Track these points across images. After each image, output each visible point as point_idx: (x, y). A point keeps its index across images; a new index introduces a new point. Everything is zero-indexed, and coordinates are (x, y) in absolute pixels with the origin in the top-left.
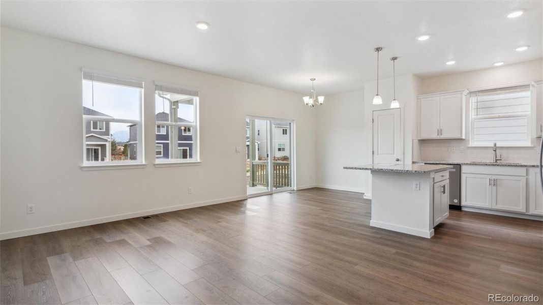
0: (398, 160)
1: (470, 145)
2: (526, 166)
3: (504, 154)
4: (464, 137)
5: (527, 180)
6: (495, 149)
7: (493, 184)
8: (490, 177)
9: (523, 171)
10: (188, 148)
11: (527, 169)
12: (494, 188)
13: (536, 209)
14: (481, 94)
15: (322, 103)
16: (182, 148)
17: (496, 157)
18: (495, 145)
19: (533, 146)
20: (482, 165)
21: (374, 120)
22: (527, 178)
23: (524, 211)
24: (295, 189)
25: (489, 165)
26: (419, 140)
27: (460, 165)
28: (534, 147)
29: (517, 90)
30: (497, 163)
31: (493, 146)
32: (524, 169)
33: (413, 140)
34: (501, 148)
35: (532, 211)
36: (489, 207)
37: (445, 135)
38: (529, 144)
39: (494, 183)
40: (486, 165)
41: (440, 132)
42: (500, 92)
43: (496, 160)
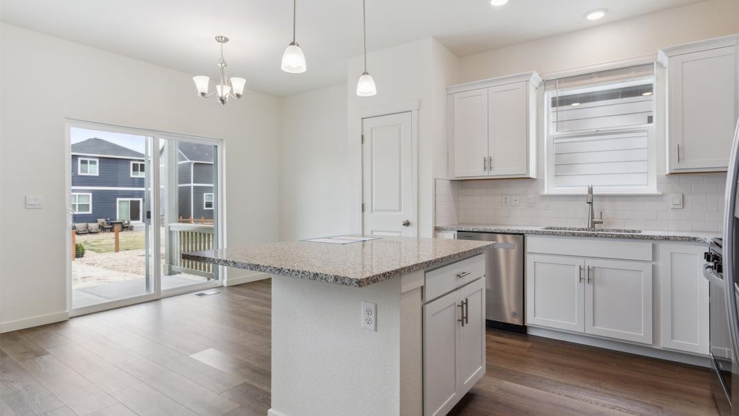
0: (407, 224)
1: (546, 192)
2: (651, 238)
3: (608, 208)
4: (532, 174)
5: (654, 268)
6: (591, 198)
7: (587, 278)
8: (580, 262)
9: (644, 249)
10: (141, 200)
11: (654, 247)
12: (589, 287)
13: (672, 338)
14: (564, 84)
15: (241, 93)
16: (129, 199)
17: (593, 218)
18: (591, 191)
19: (661, 193)
20: (565, 235)
21: (365, 138)
22: (653, 266)
23: (649, 341)
24: (225, 284)
25: (579, 235)
26: (452, 181)
27: (523, 234)
28: (663, 195)
29: (629, 75)
30: (594, 231)
31: (586, 192)
32: (648, 246)
33: (435, 179)
34: (602, 197)
35: (665, 343)
36: (580, 330)
37: (498, 171)
38: (653, 189)
39: (588, 276)
40: (574, 235)
41: (488, 163)
42: (598, 79)
43: (594, 223)
